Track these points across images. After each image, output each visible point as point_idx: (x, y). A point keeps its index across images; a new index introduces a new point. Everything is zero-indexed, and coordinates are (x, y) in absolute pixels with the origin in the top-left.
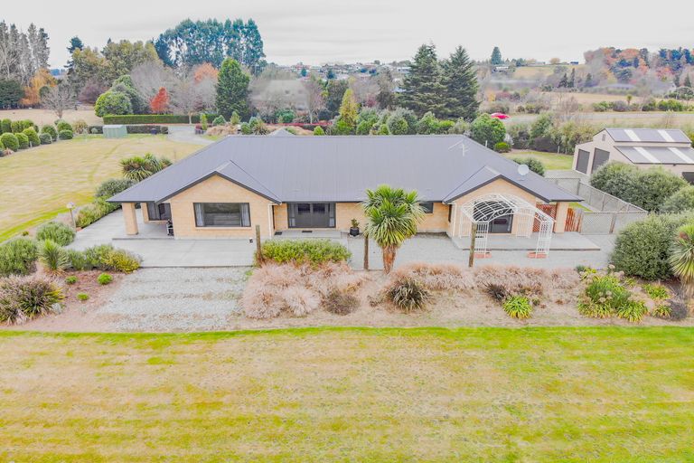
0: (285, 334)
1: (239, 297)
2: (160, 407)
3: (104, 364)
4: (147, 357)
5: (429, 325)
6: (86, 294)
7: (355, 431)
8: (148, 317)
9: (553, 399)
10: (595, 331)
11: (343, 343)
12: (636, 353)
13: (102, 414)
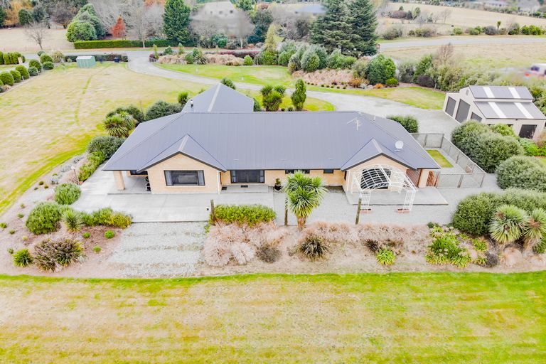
0: (234, 280)
1: (202, 249)
2: (161, 340)
3: (121, 306)
4: (148, 299)
5: (327, 271)
6: (98, 246)
7: (279, 358)
8: (142, 266)
9: (399, 332)
10: (434, 276)
11: (271, 288)
12: (457, 296)
13: (126, 346)
